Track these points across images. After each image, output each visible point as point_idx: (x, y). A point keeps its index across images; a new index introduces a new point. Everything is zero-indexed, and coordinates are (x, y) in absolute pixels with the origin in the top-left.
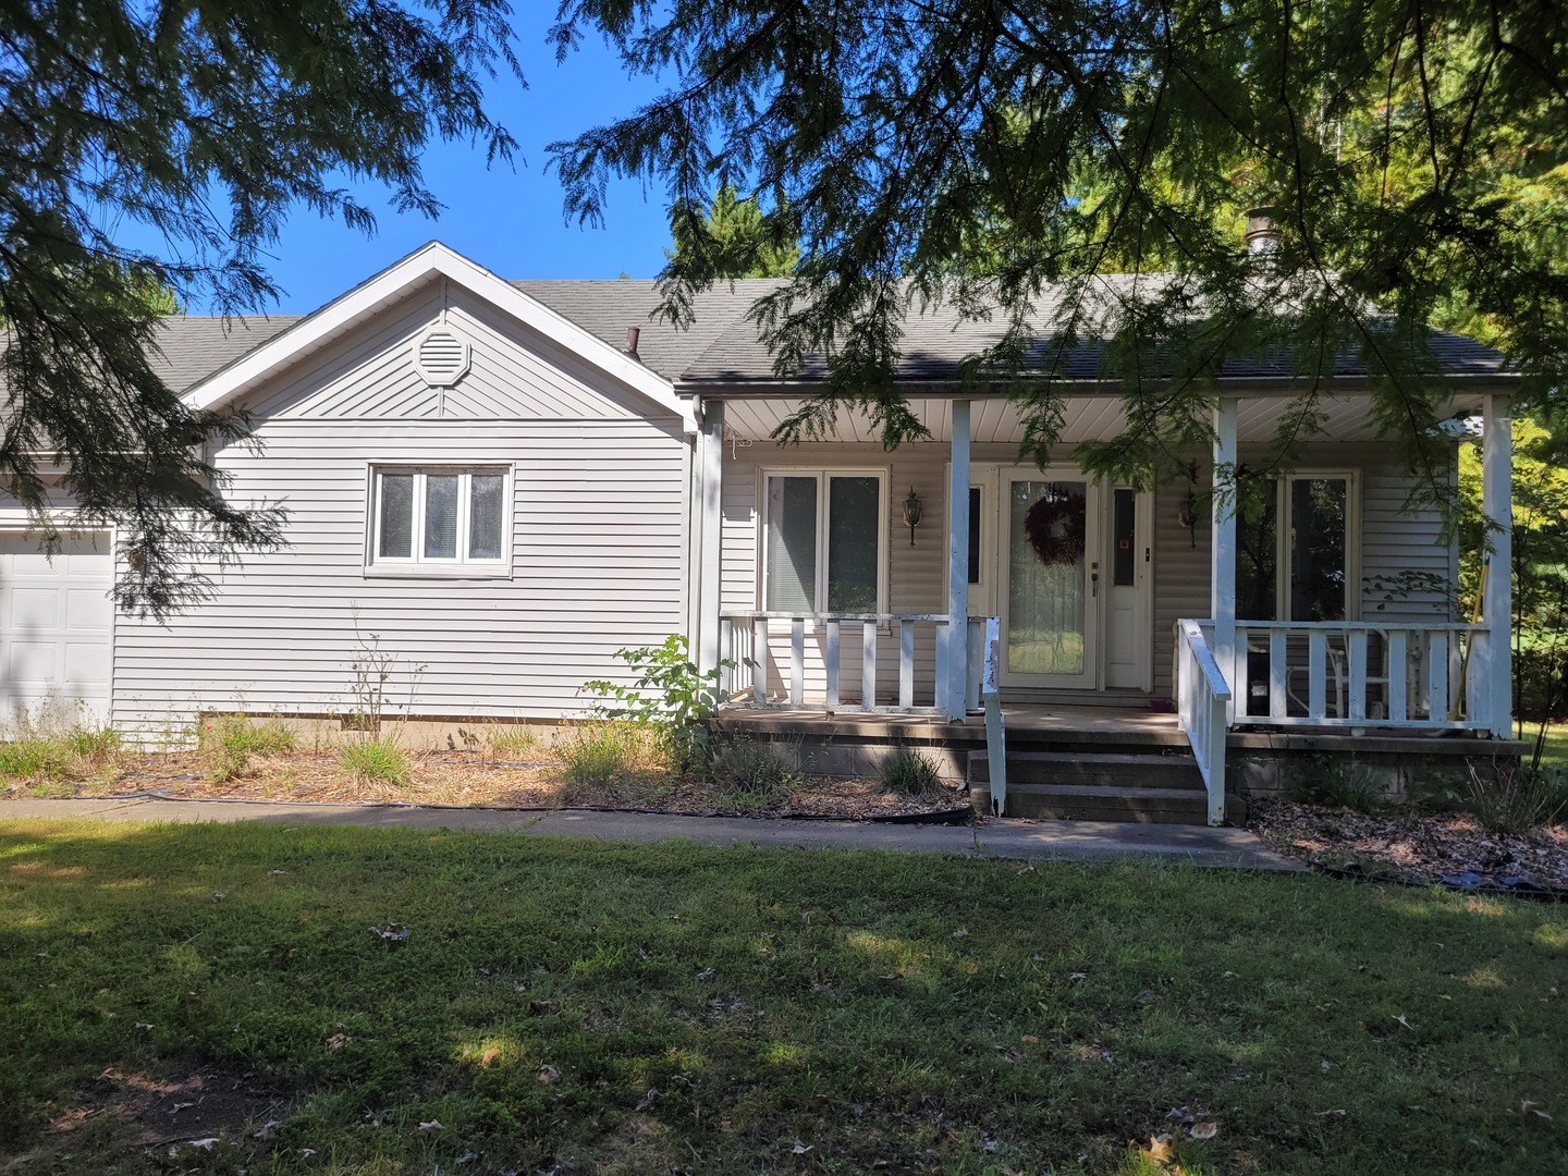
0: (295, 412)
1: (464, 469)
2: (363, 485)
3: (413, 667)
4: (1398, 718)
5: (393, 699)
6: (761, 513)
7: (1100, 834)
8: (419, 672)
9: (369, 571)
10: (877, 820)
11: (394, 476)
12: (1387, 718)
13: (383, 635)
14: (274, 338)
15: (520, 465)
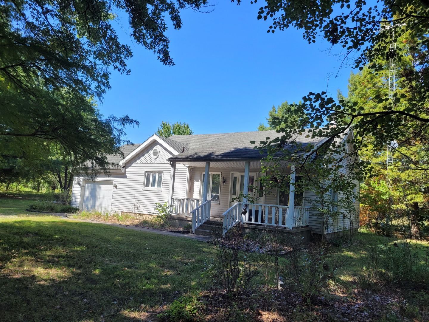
0: (136, 163)
1: (157, 172)
2: (144, 175)
3: (144, 206)
4: (273, 224)
5: (140, 211)
6: (201, 180)
7: (201, 237)
8: (146, 206)
9: (144, 189)
10: (170, 231)
11: (148, 173)
12: (271, 223)
13: (140, 200)
14: (133, 151)
15: (165, 171)
